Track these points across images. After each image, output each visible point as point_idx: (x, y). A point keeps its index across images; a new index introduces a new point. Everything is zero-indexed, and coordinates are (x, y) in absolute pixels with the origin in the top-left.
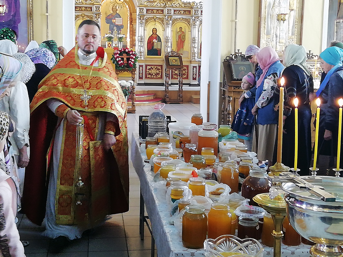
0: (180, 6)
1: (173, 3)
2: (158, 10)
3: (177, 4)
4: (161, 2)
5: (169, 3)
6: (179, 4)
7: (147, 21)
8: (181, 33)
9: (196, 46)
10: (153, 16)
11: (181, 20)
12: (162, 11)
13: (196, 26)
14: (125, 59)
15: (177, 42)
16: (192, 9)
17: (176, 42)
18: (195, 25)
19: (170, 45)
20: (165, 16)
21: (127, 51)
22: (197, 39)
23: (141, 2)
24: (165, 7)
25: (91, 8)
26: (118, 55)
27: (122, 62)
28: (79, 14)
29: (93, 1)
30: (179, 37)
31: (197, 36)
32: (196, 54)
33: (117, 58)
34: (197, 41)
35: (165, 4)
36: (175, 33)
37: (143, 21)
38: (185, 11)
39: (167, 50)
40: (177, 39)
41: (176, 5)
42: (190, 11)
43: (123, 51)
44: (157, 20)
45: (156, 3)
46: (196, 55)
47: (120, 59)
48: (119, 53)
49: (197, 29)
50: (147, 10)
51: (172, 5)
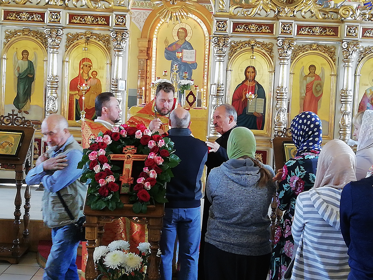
0: (312, 17)
1: (297, 9)
2: (260, 25)
3: (305, 13)
4: (268, 7)
5: (286, 9)
6: (312, 13)
7: (233, 49)
8: (314, 78)
9: (349, 109)
10: (247, 39)
11: (314, 50)
12: (271, 27)
13: (350, 64)
14: (128, 167)
15: (303, 100)
16: (343, 25)
17: (301, 98)
18: (348, 62)
19: (285, 106)
20: (277, 39)
21: (139, 135)
22: (351, 93)
23: (221, 7)
24: (277, 18)
25: (107, 19)
26: (102, 152)
27: (110, 179)
28: (79, 31)
29: (113, 3)
30: (309, 88)
31: (351, 87)
32: (348, 129)
33: (94, 164)
34: (350, 99)
35: (277, 12)
36: (299, 78)
37: (225, 49)
38: (324, 28)
39: (279, 117)
40: (303, 91)
41: (303, 14)
42: (335, 30)
43: (125, 134)
44: (258, 47)
45: (255, 10)
46: (349, 131)
47: (106, 166)
48: (109, 141)
49: (351, 71)
50: (236, 25)
51: (295, 13)
